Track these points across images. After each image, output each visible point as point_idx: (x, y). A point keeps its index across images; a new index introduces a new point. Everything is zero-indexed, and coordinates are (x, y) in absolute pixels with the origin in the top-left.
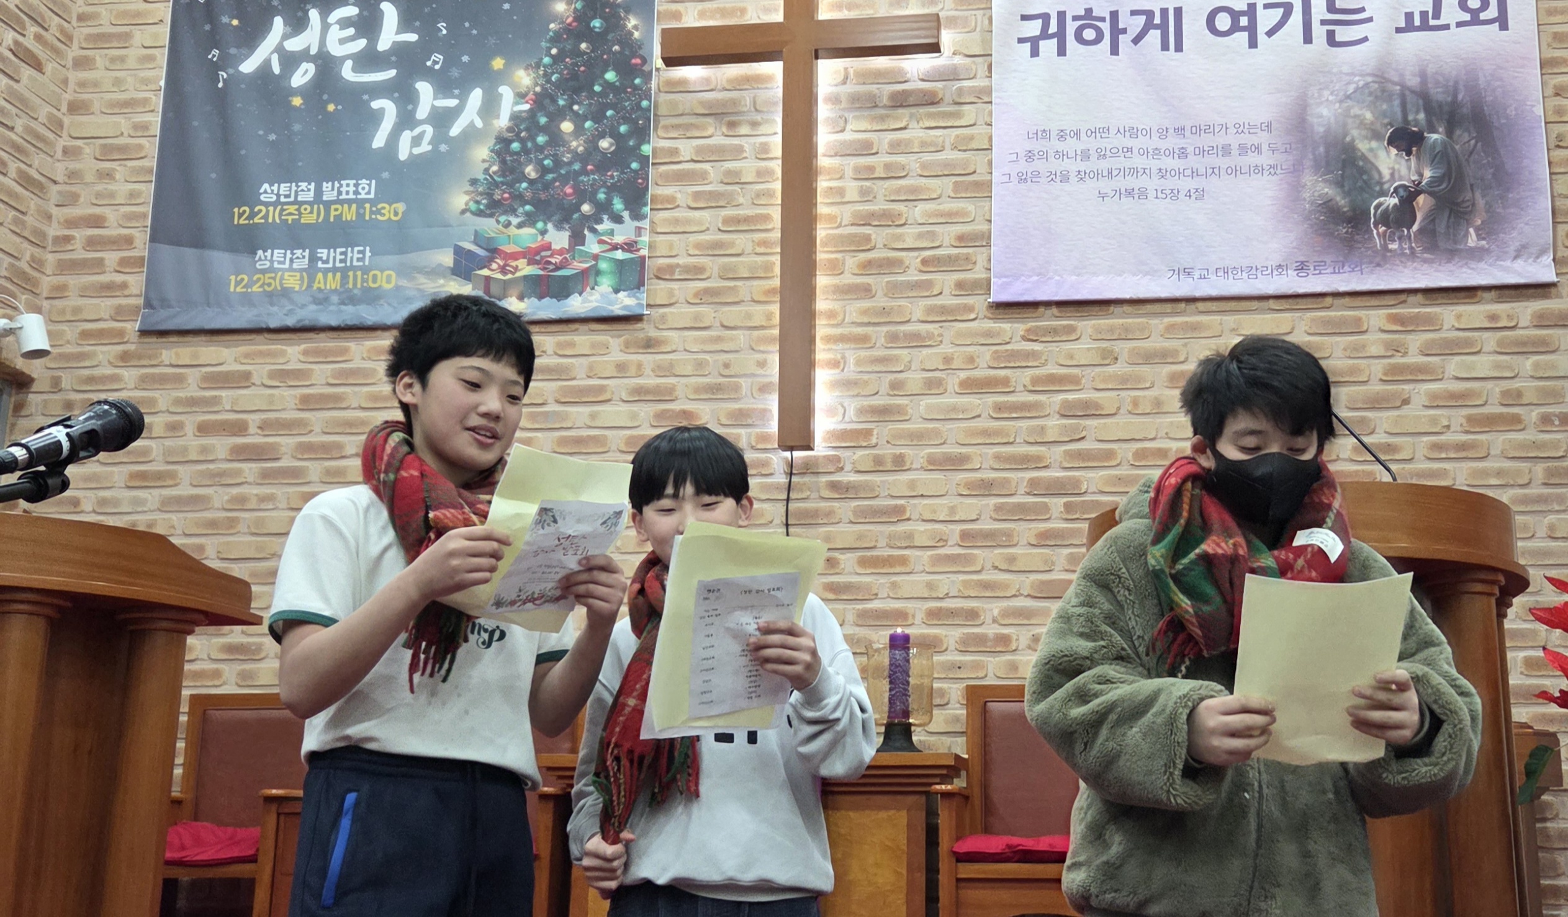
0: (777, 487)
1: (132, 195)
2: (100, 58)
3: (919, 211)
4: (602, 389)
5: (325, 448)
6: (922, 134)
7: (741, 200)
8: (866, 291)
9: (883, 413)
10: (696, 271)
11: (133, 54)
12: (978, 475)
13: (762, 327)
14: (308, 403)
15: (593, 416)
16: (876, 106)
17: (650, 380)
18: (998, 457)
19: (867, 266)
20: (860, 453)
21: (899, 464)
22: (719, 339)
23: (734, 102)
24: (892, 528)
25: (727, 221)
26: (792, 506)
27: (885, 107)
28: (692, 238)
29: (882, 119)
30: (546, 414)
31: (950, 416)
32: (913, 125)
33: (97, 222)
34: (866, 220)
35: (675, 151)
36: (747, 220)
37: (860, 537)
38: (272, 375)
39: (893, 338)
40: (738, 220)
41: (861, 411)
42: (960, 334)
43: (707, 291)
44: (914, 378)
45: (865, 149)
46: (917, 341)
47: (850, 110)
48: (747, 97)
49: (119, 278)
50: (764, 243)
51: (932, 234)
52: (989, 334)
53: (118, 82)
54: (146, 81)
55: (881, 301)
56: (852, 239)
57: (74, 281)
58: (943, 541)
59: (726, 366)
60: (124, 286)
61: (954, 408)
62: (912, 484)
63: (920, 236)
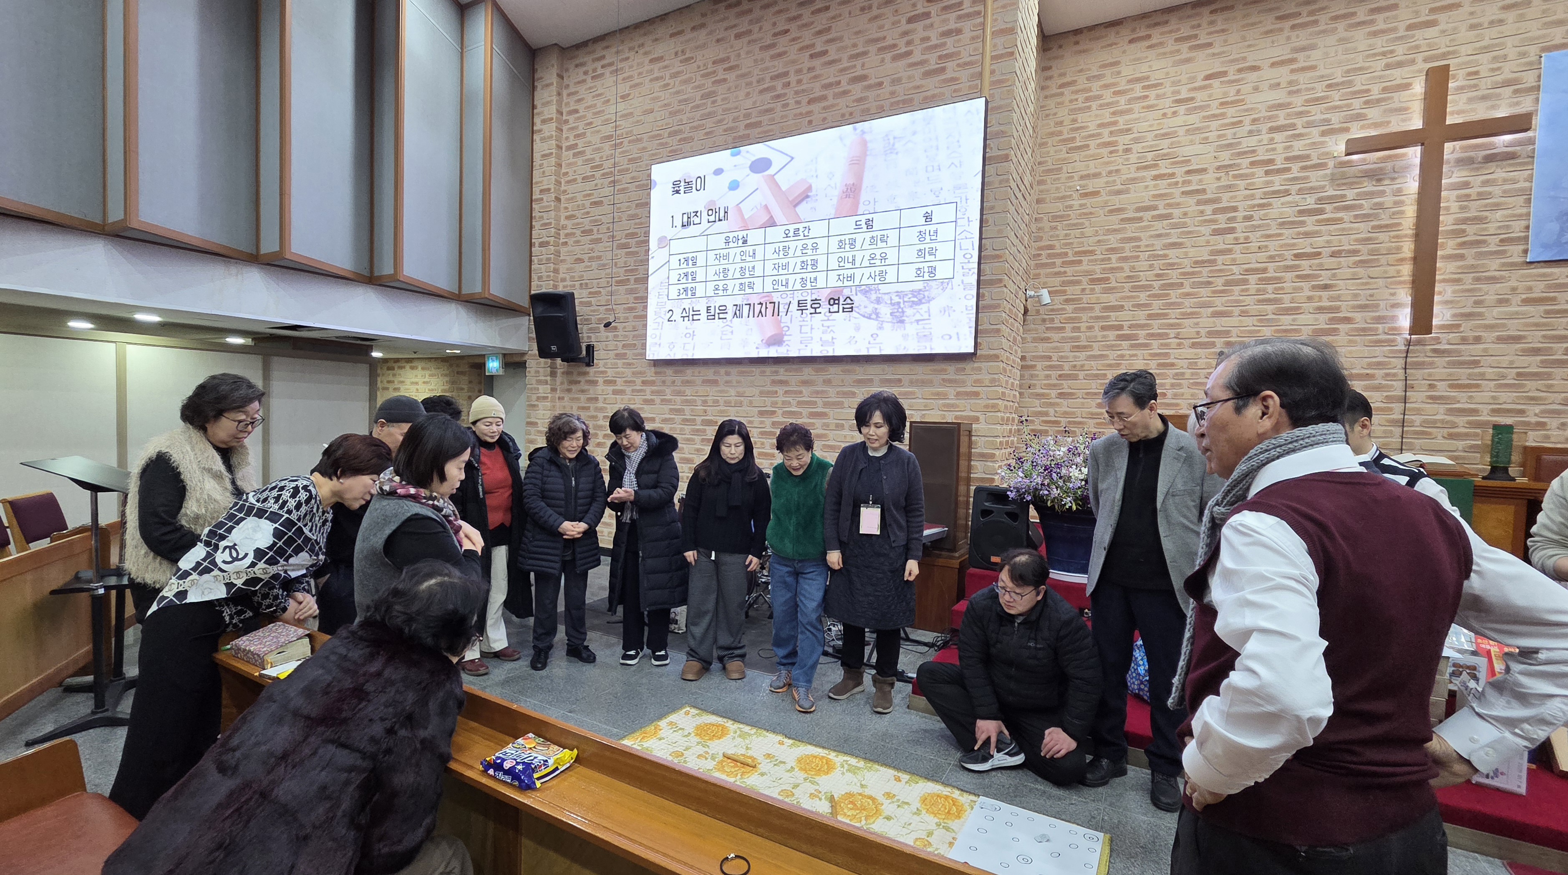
0: (1400, 351)
1: (1066, 235)
2: (1049, 180)
3: (1499, 214)
4: (1298, 308)
5: (1159, 335)
6: (1504, 175)
7: (1383, 216)
8: (1462, 257)
9: (1468, 316)
10: (1355, 252)
11: (1064, 176)
12: (1531, 345)
13: (1393, 277)
14: (1151, 317)
15: (1294, 320)
16: (1473, 163)
17: (1325, 303)
18: (1544, 336)
19: (1462, 245)
20: (1452, 335)
21: (1478, 340)
22: (1367, 283)
23: (1381, 169)
24: (1471, 370)
25: (1373, 227)
26: (1409, 360)
27: (1480, 163)
28: (1353, 237)
29: (1477, 169)
30: (1268, 320)
31: (1512, 316)
32: (1499, 170)
33: (1051, 247)
34: (1464, 221)
35: (1344, 196)
36: (1386, 226)
37: (1450, 375)
38: (1133, 306)
39: (1478, 280)
40: (1380, 227)
41: (1455, 315)
42: (1523, 276)
43: (1361, 261)
44: (1491, 298)
45: (1466, 185)
46: (1493, 280)
47: (1455, 166)
48: (1389, 165)
49: (1062, 270)
50: (1397, 237)
51: (1508, 227)
52: (1544, 275)
53: (1057, 189)
54: (1070, 187)
55: (1470, 261)
56: (1453, 232)
57: (1042, 271)
58: (1504, 377)
59: (1371, 296)
60: (1065, 272)
61: (1517, 313)
62: (1485, 350)
63: (1499, 228)
